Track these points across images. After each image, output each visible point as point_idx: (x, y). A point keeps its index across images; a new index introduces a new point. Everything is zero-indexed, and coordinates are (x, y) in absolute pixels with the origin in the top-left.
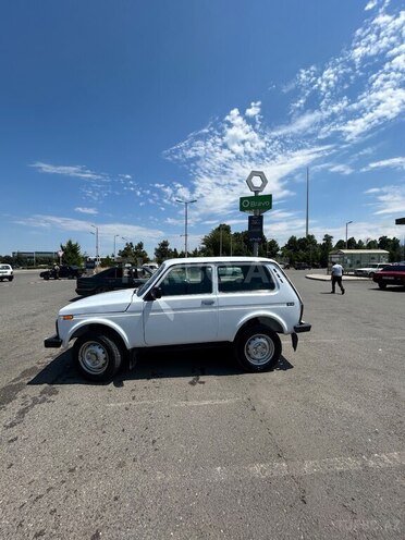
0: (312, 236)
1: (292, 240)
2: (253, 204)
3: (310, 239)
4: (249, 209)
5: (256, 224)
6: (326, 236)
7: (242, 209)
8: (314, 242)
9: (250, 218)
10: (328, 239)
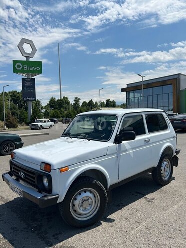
0: (67, 99)
1: (53, 101)
2: (26, 68)
3: (65, 101)
4: (22, 72)
5: (29, 86)
6: (76, 98)
7: (16, 71)
8: (68, 103)
9: (23, 80)
10: (77, 100)
